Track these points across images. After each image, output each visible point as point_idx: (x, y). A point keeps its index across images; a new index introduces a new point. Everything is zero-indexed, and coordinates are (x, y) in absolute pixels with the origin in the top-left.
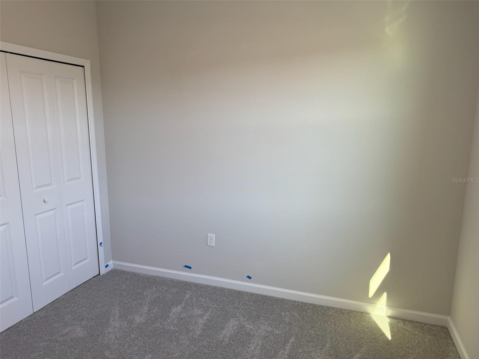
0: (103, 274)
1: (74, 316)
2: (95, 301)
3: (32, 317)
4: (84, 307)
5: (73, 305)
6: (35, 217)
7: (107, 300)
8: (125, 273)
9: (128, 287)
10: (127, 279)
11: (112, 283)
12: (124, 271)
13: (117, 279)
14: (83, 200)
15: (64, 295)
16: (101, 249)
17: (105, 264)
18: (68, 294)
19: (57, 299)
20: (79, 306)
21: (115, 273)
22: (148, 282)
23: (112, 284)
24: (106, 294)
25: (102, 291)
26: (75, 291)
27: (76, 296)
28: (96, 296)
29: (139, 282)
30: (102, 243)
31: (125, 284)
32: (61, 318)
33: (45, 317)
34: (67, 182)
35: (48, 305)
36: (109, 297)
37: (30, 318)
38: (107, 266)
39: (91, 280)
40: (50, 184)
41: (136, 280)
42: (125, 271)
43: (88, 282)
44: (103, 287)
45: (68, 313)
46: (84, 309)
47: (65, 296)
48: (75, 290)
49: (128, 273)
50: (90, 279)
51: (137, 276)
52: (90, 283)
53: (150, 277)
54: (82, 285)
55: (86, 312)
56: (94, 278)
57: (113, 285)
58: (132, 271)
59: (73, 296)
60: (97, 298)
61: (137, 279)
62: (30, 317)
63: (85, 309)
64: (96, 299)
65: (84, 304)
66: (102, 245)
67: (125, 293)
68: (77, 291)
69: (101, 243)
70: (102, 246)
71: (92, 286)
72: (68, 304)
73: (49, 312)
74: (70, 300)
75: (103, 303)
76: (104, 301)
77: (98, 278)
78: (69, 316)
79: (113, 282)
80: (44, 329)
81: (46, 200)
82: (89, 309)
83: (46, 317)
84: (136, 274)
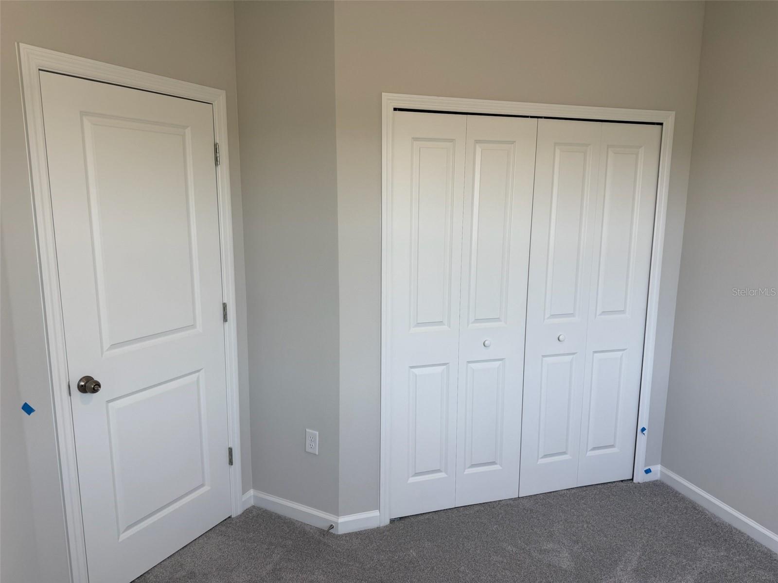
0: (639, 483)
1: (567, 529)
2: (607, 523)
3: (515, 501)
4: (587, 523)
5: (573, 512)
6: (542, 360)
7: (627, 529)
8: (677, 497)
9: (672, 524)
10: (676, 508)
11: (646, 504)
12: (677, 492)
13: (659, 501)
14: (624, 350)
15: (567, 489)
16: (642, 439)
17: (645, 466)
18: (573, 491)
19: (556, 491)
20: (581, 517)
21: (659, 488)
22: (714, 534)
23: (647, 506)
24: (629, 518)
25: (625, 510)
26: (585, 491)
27: (583, 500)
28: (612, 514)
29: (697, 525)
30: (645, 429)
31: (668, 517)
32: (549, 523)
33: (529, 511)
34: (600, 315)
35: (541, 495)
36: (631, 527)
37: (512, 503)
38: (648, 471)
39: (614, 484)
40: (572, 315)
41: (693, 518)
42: (680, 494)
43: (609, 484)
44: (629, 504)
45: (561, 521)
46: (585, 526)
47: (568, 492)
48: (585, 488)
49: (683, 498)
50: (615, 482)
51: (696, 512)
52: (612, 489)
53: (723, 524)
54: (599, 486)
55: (587, 534)
56: (621, 482)
57: (648, 508)
58: (692, 497)
59: (578, 498)
60: (612, 518)
61: (695, 518)
62: (513, 501)
63: (587, 527)
64: (610, 518)
65: (589, 519)
66: (644, 432)
67: (662, 533)
68: (588, 492)
69: (643, 429)
70: (644, 434)
71: (613, 495)
72: (567, 506)
73: (537, 505)
74: (572, 502)
75: (618, 530)
76: (621, 529)
77: (627, 486)
78: (560, 527)
79: (650, 503)
80: (522, 527)
81: (561, 338)
82: (593, 531)
83: (531, 510)
84: (698, 508)
